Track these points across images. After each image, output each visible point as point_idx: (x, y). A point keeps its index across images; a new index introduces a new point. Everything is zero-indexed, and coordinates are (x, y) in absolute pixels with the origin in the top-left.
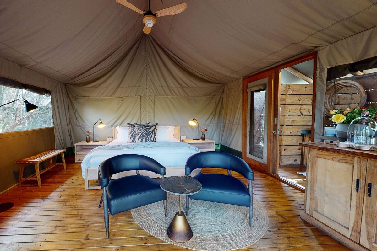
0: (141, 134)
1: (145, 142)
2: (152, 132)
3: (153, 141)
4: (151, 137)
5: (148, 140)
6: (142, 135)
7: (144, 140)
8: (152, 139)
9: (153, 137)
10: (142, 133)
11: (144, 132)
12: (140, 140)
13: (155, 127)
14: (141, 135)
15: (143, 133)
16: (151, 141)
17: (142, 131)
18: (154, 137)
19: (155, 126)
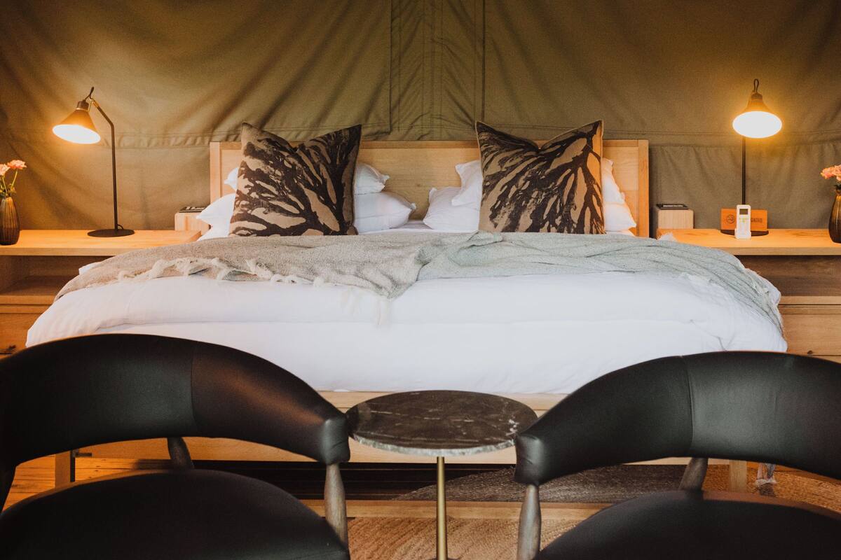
0: (510, 184)
1: (534, 228)
2: (575, 171)
3: (580, 230)
4: (570, 198)
5: (552, 217)
6: (514, 189)
7: (526, 220)
8: (575, 216)
9: (579, 200)
10: (514, 181)
11: (522, 173)
12: (503, 220)
13: (590, 143)
14: (508, 191)
15: (518, 176)
16: (566, 226)
17: (513, 167)
18: (588, 202)
19: (589, 136)
